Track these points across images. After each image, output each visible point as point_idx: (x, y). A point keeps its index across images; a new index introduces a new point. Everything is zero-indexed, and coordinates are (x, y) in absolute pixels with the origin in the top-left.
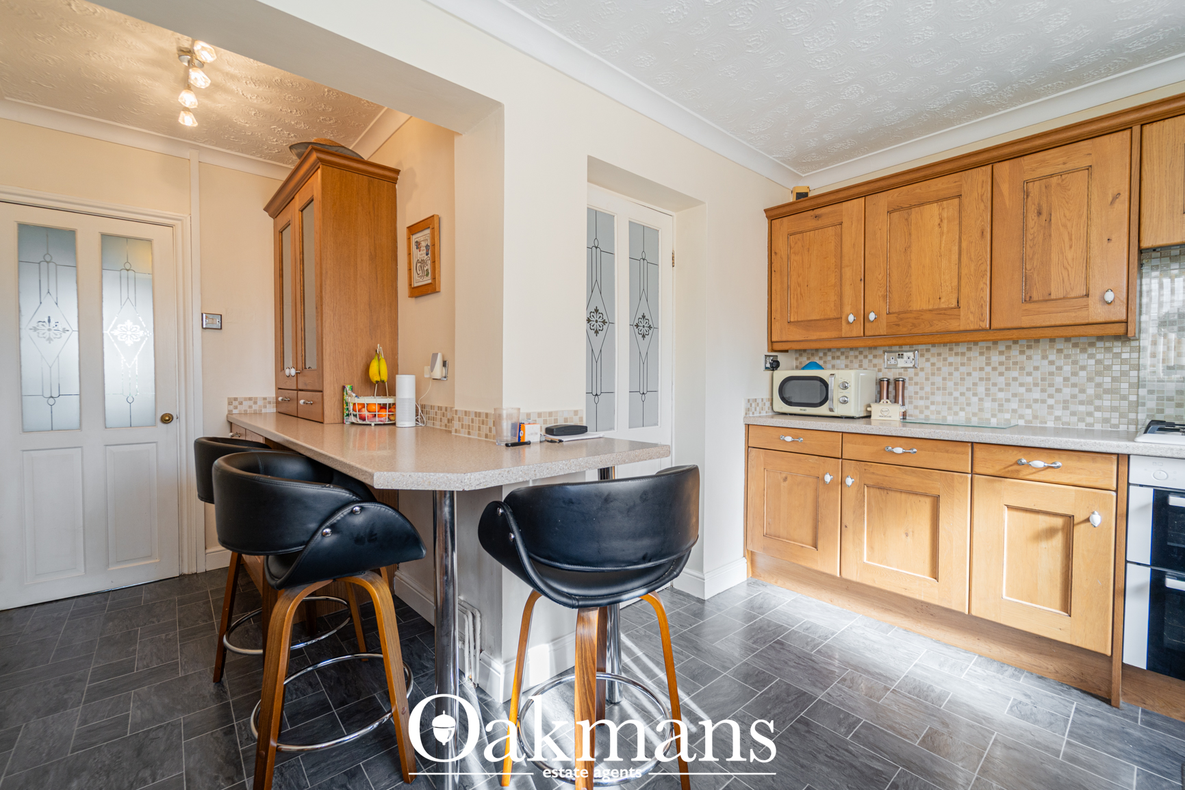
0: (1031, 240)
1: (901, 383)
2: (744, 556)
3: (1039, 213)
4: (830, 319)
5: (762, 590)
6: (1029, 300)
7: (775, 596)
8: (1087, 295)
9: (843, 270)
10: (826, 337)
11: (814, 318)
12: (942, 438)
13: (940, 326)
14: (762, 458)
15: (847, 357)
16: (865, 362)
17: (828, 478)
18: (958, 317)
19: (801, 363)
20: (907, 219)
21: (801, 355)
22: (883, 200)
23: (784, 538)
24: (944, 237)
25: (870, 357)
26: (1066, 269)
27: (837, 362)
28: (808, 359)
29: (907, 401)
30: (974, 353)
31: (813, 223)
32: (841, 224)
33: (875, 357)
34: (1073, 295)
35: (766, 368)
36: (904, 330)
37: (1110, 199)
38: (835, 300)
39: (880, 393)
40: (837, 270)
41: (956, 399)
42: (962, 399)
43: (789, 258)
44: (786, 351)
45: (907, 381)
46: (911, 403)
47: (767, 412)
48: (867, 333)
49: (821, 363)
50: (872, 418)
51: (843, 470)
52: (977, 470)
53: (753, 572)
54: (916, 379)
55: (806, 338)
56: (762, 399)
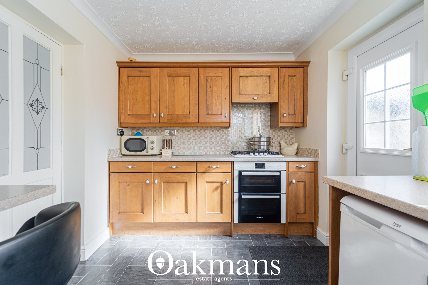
0: (208, 95)
1: (171, 141)
2: (108, 226)
3: (210, 87)
4: (146, 115)
5: (118, 240)
6: (208, 114)
7: (124, 241)
8: (221, 114)
9: (151, 95)
10: (145, 122)
11: (140, 114)
12: (188, 161)
13: (184, 121)
14: (117, 177)
15: (152, 131)
16: (159, 133)
17: (148, 182)
18: (189, 118)
19: (133, 133)
20: (173, 80)
21: (133, 130)
22: (166, 71)
23: (128, 212)
24: (185, 89)
25: (160, 131)
26: (217, 106)
27: (148, 133)
28: (136, 131)
29: (173, 148)
30: (192, 131)
31: (138, 74)
32: (150, 76)
33: (162, 131)
34: (218, 114)
35: (118, 135)
36: (173, 121)
37: (226, 87)
38: (148, 107)
39: (164, 145)
40: (149, 95)
41: (187, 146)
42: (189, 146)
43: (128, 87)
44: (127, 127)
45: (173, 140)
46: (174, 148)
47: (118, 155)
48: (161, 122)
49: (142, 133)
50: (163, 154)
51: (154, 177)
52: (198, 171)
53: (113, 232)
54: (175, 140)
55: (136, 122)
56: (116, 149)
